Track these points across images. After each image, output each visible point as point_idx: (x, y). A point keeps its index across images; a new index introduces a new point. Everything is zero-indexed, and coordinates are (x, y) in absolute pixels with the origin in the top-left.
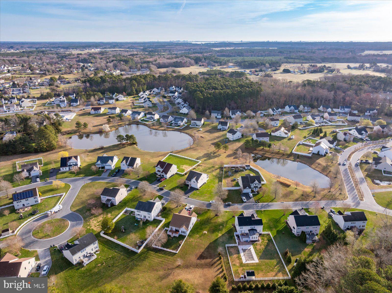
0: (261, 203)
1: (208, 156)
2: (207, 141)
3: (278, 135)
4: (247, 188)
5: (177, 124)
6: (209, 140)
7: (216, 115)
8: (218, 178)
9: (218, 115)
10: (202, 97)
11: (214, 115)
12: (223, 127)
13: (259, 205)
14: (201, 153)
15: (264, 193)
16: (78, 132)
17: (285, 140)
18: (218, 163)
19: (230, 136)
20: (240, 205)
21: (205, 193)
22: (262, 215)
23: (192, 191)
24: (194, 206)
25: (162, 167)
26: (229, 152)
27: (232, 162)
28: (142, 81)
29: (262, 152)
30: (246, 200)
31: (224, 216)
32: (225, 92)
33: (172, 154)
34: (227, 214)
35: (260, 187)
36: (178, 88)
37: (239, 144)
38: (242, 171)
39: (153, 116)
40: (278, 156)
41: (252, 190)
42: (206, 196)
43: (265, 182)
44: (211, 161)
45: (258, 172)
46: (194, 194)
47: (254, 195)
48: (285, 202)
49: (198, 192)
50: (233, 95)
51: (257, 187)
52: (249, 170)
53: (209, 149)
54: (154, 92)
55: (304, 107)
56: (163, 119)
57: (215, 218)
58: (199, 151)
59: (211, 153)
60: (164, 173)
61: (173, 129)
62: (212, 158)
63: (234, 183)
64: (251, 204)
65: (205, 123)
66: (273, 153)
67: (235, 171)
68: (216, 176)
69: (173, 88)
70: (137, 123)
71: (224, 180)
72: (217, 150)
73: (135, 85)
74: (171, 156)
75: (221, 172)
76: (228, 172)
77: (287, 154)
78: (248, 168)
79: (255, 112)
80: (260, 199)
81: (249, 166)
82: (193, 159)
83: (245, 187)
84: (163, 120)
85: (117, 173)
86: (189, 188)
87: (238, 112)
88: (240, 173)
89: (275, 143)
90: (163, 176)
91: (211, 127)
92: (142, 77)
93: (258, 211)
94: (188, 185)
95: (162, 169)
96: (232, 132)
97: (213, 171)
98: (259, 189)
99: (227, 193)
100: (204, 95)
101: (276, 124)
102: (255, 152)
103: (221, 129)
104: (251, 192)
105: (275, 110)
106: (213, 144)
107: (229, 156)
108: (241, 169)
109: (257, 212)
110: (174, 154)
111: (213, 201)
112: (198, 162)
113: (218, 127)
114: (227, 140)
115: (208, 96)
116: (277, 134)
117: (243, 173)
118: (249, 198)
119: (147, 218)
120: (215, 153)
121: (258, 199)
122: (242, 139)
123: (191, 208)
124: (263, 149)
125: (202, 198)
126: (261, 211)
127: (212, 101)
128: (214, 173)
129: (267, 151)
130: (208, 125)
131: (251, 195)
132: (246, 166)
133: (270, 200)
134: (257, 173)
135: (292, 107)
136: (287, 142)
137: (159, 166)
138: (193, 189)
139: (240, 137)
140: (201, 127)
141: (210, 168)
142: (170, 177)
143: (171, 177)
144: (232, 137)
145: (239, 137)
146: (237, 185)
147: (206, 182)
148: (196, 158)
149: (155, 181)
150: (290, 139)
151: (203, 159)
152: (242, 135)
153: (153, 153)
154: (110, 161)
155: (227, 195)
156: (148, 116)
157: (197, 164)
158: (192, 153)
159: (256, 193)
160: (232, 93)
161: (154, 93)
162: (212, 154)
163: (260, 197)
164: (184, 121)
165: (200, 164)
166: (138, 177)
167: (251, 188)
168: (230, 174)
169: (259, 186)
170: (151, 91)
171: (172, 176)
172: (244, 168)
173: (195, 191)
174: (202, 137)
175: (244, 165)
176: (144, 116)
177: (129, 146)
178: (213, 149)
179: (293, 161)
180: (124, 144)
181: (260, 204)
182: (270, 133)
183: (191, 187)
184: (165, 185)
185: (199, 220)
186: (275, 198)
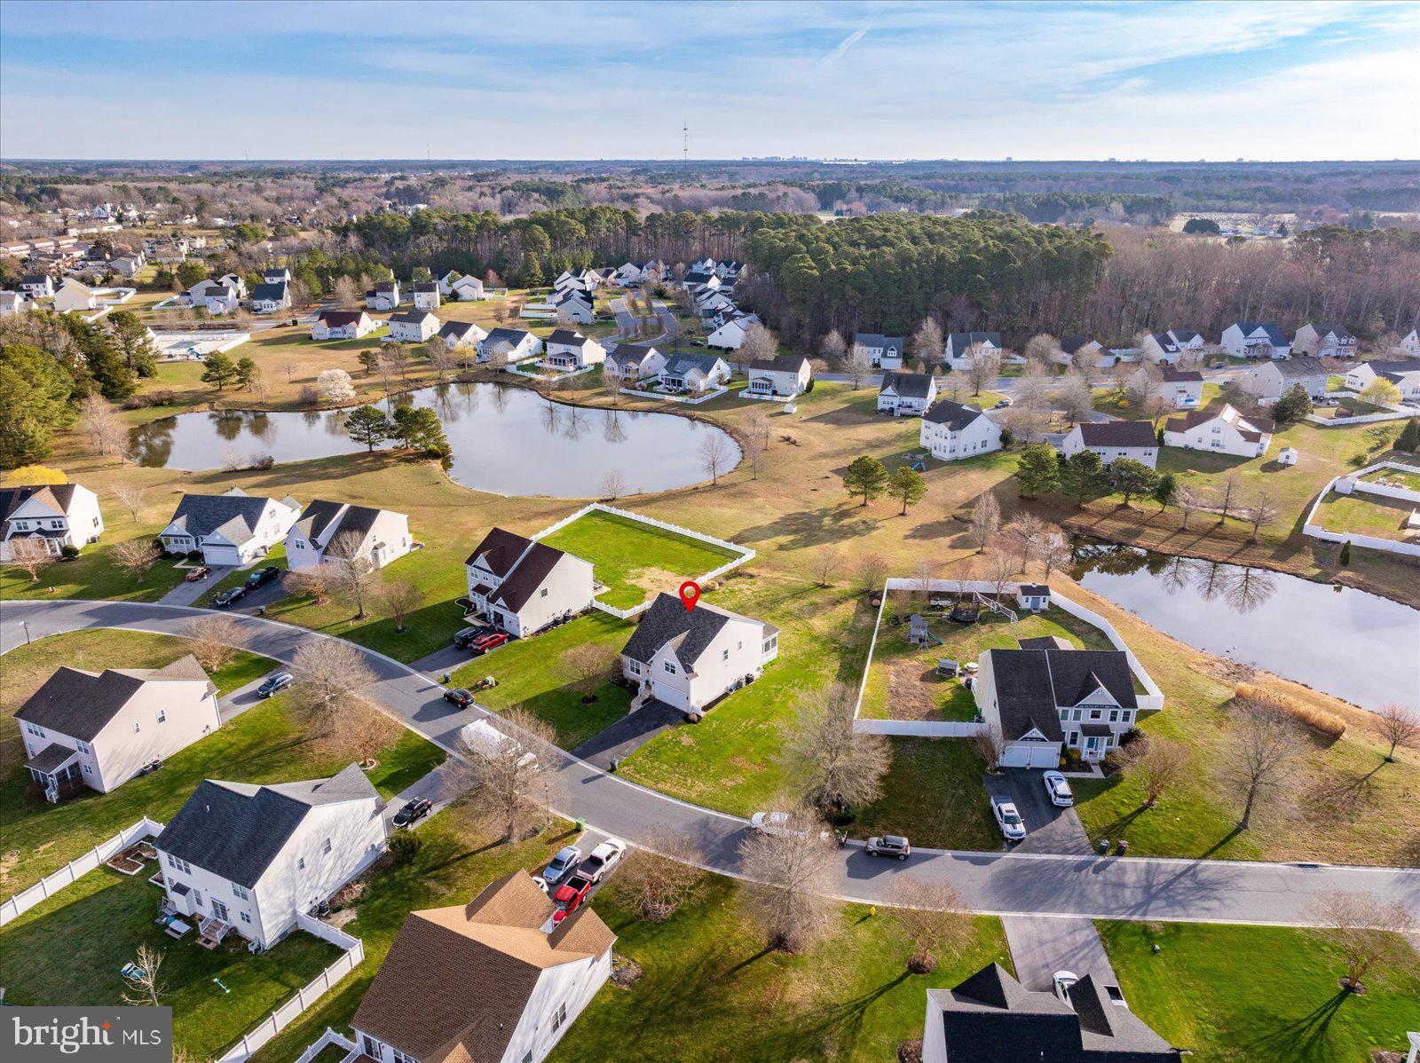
0: (1142, 861)
1: (805, 528)
2: (814, 458)
3: (1206, 446)
4: (1035, 732)
5: (680, 384)
6: (824, 456)
7: (877, 353)
8: (843, 651)
9: (884, 355)
10: (815, 272)
11: (864, 354)
12: (907, 400)
13: (1122, 869)
14: (767, 509)
15: (1156, 783)
16: (206, 401)
17: (1245, 471)
18: (850, 566)
19: (936, 438)
20: (975, 861)
21: (730, 750)
22: (1159, 964)
23: (649, 729)
24: (622, 845)
25: (498, 568)
26: (926, 511)
27: (937, 567)
28: (572, 232)
29: (1121, 525)
30: (1021, 828)
31: (838, 951)
32: (927, 254)
33: (605, 508)
34: (864, 933)
35: (1129, 738)
36: (728, 265)
37: (982, 481)
38: (1001, 618)
39: (573, 349)
40: (1215, 548)
41: (1065, 753)
42: (736, 770)
43: (1153, 697)
44: (813, 551)
45: (1102, 635)
46: (655, 753)
47: (1083, 791)
48: (1329, 869)
49: (686, 740)
50: (968, 266)
51: (1104, 731)
52: (1043, 613)
53: (813, 496)
54: (619, 276)
55: (1322, 333)
56: (619, 363)
57: (768, 962)
58: (759, 501)
59: (824, 513)
60: (501, 601)
61: (656, 405)
62: (820, 541)
63: (944, 692)
64: (1062, 864)
65: (818, 385)
66: (1182, 530)
67: (953, 618)
68: (830, 643)
69: (707, 269)
70: (502, 378)
71: (880, 666)
72: (861, 499)
73: (542, 242)
74: (596, 520)
75: (866, 619)
76: (907, 619)
77: (1271, 542)
78: (1036, 603)
79: (1070, 346)
80: (1127, 820)
81: (1044, 591)
82: (710, 539)
83: (1015, 728)
84: (615, 365)
85: (250, 587)
86: (636, 705)
87: (988, 344)
88: (984, 629)
89: (1188, 481)
90: (499, 618)
91: (845, 401)
92: (578, 215)
93: (1118, 925)
94: (633, 688)
95: (501, 581)
96: (953, 415)
97: (815, 608)
98: (1116, 746)
99: (879, 763)
100: (822, 265)
101: (1183, 397)
102: (1074, 520)
103: (892, 410)
104: (1056, 762)
105: (1171, 342)
106: (838, 472)
107: (925, 532)
108: (994, 606)
109: (1111, 934)
110: (614, 511)
111: (771, 816)
112: (736, 555)
113: (881, 400)
114: (921, 457)
115: (844, 269)
116: (1197, 437)
117: (1003, 629)
118: (1041, 805)
119: (234, 919)
120: (846, 514)
121: (1114, 819)
122: (1002, 456)
123: (595, 862)
124: (1125, 506)
125: (700, 786)
126: (1146, 932)
127: (861, 290)
128: (821, 624)
129: (1146, 522)
130: (833, 393)
131: (1063, 788)
132: (1027, 590)
133: (1207, 842)
134: (1094, 637)
135: (1260, 332)
136: (1255, 478)
137: (481, 561)
138: (662, 714)
139: (994, 444)
140: (797, 401)
141: (797, 593)
142: (544, 630)
143: (551, 633)
144: (948, 443)
145: (984, 444)
146: (964, 706)
147: (756, 675)
148: (733, 533)
149: (440, 647)
150: (1272, 467)
151: (768, 544)
152: (1005, 439)
153: (510, 500)
154: (239, 521)
155: (882, 778)
156: (555, 349)
157: (730, 566)
158: (717, 510)
159: (1098, 774)
160: (961, 261)
161: (622, 282)
162: (827, 521)
163: (1126, 811)
164: (713, 373)
165: (744, 566)
166: (357, 618)
167: (1059, 736)
168: (923, 633)
169: (1119, 727)
170: (606, 274)
171: (556, 623)
172: (1011, 602)
173: (666, 732)
174: (788, 439)
175: (1012, 588)
176: (540, 351)
177: (403, 467)
178: (837, 493)
179: (1314, 579)
180: (384, 455)
181: (1133, 866)
182: (1161, 433)
183: (652, 702)
184: (491, 679)
185: (634, 971)
186: (1242, 826)
